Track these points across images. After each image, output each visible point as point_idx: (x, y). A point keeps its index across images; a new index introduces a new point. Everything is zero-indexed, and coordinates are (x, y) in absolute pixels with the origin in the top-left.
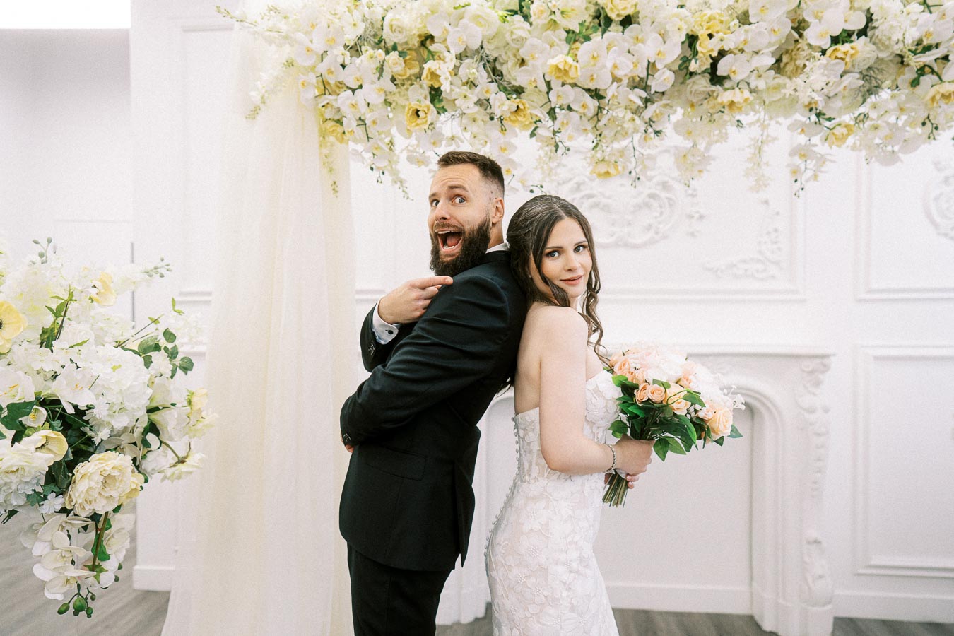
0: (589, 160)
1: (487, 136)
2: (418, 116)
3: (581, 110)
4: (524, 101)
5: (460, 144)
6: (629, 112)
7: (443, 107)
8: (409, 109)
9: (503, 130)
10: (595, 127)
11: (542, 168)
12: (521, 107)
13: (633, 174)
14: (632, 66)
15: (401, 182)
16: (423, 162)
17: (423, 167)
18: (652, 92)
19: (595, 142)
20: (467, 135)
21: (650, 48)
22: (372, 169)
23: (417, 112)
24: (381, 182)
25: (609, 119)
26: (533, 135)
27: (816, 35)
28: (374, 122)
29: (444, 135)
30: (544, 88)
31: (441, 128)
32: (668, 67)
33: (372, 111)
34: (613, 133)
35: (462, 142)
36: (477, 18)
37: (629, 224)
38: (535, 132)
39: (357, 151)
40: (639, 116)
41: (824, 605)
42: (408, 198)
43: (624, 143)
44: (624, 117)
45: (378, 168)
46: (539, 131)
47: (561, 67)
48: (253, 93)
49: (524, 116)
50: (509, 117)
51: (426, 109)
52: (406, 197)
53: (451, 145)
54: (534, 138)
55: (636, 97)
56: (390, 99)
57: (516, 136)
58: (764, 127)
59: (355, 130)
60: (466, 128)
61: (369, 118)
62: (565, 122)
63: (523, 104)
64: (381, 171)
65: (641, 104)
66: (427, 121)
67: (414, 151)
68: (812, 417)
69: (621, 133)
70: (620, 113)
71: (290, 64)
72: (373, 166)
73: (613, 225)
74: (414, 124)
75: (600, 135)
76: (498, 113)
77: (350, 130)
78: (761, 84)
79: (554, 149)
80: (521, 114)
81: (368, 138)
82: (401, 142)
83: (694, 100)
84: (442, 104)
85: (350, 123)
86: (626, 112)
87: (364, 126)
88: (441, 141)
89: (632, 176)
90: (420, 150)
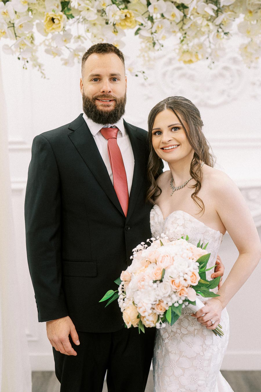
0: (177, 51)
1: (103, 35)
2: (54, 22)
3: (171, 18)
4: (130, 11)
5: (84, 41)
6: (205, 20)
7: (71, 15)
8: (47, 17)
9: (115, 32)
10: (182, 28)
11: (144, 56)
12: (128, 16)
13: (210, 58)
15: (40, 66)
16: (57, 54)
17: (57, 57)
18: (221, 6)
19: (182, 38)
20: (89, 35)
22: (19, 59)
23: (53, 19)
24: (26, 69)
25: (191, 25)
26: (137, 33)
28: (21, 26)
29: (72, 35)
30: (145, 2)
31: (70, 30)
33: (19, 17)
34: (194, 34)
35: (86, 39)
38: (139, 32)
39: (7, 45)
40: (213, 22)
42: (45, 78)
43: (202, 39)
44: (201, 24)
45: (23, 59)
46: (141, 32)
49: (131, 22)
50: (120, 23)
51: (59, 18)
52: (43, 77)
53: (78, 42)
54: (138, 36)
55: (210, 9)
56: (32, 7)
57: (125, 36)
59: (6, 31)
60: (88, 30)
61: (17, 23)
62: (160, 26)
63: (130, 14)
64: (26, 60)
65: (213, 14)
66: (60, 26)
67: (49, 45)
69: (199, 33)
70: (199, 21)
72: (20, 57)
74: (51, 28)
75: (185, 34)
76: (111, 21)
77: (3, 31)
79: (152, 45)
80: (128, 20)
81: (16, 36)
82: (39, 38)
83: (252, 10)
84: (71, 12)
85: (3, 26)
86: (203, 20)
87: (13, 28)
88: (70, 39)
89: (209, 60)
90: (54, 45)
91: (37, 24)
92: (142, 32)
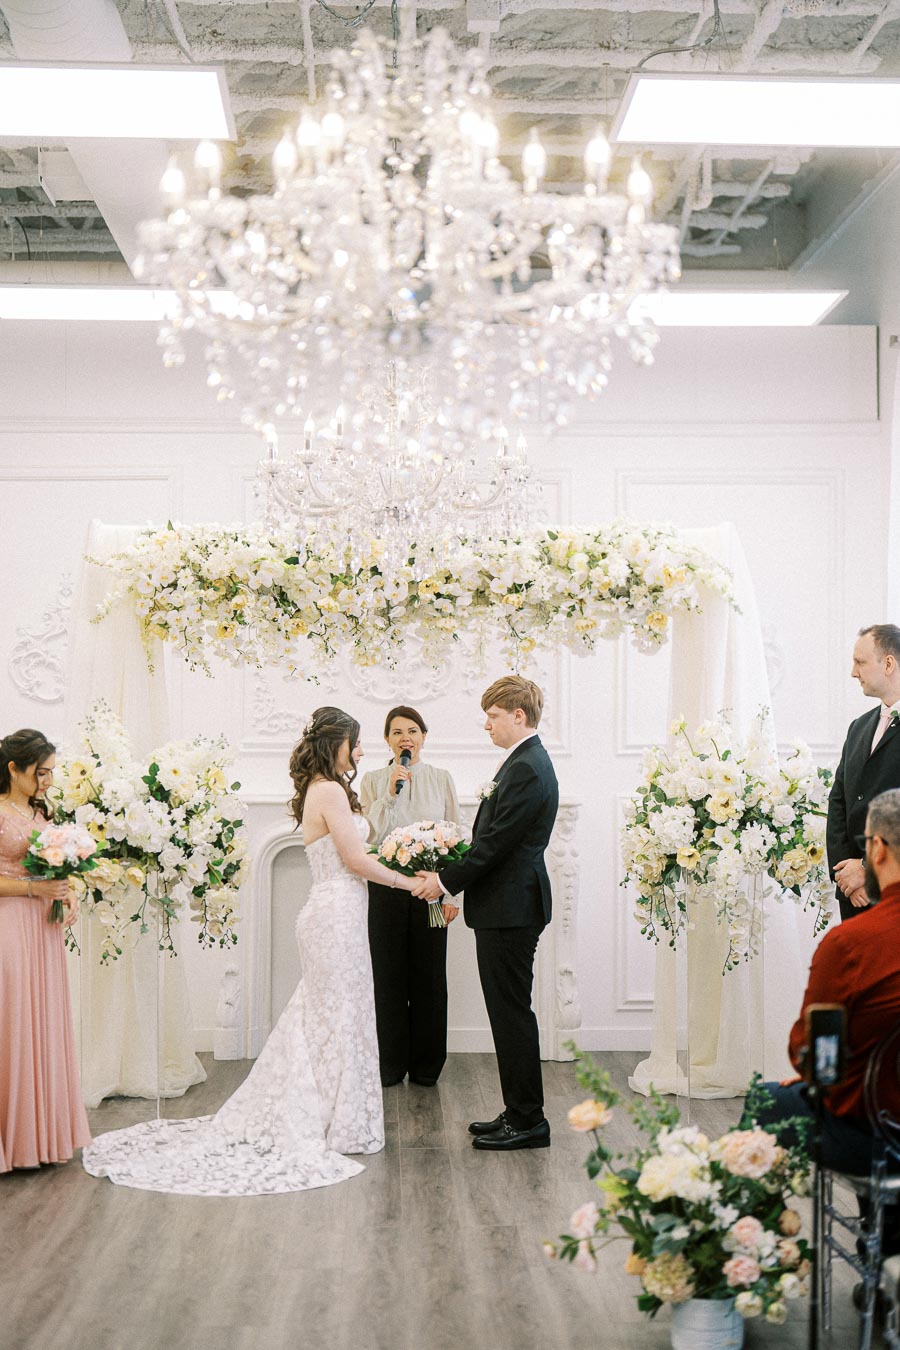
4: (302, 620)
6: (376, 630)
7: (244, 621)
8: (220, 626)
9: (288, 638)
10: (354, 635)
11: (318, 656)
12: (300, 624)
14: (375, 602)
15: (205, 664)
16: (226, 657)
17: (228, 660)
18: (392, 617)
19: (356, 644)
20: (261, 640)
21: (388, 593)
22: (187, 660)
23: (226, 628)
24: (194, 671)
25: (364, 632)
26: (310, 636)
27: (495, 587)
30: (317, 612)
32: (400, 604)
34: (367, 640)
35: (257, 644)
36: (269, 570)
37: (409, 682)
40: (384, 633)
41: (572, 1028)
43: (376, 643)
44: (373, 633)
45: (192, 661)
47: (326, 607)
48: (100, 606)
49: (303, 630)
50: (292, 632)
51: (232, 626)
53: (249, 645)
54: (310, 640)
55: (381, 622)
57: (297, 641)
58: (481, 634)
59: (178, 636)
60: (260, 636)
64: (194, 662)
65: (384, 627)
66: (232, 634)
67: (219, 648)
68: (561, 860)
69: (373, 639)
70: (371, 631)
71: (131, 589)
72: (187, 658)
73: (393, 682)
74: (223, 634)
76: (283, 630)
78: (466, 614)
79: (325, 651)
81: (186, 640)
82: (206, 639)
84: (243, 619)
85: (174, 630)
87: (184, 632)
88: (241, 643)
89: (391, 661)
90: (223, 647)
91: (207, 628)
92: (315, 637)
